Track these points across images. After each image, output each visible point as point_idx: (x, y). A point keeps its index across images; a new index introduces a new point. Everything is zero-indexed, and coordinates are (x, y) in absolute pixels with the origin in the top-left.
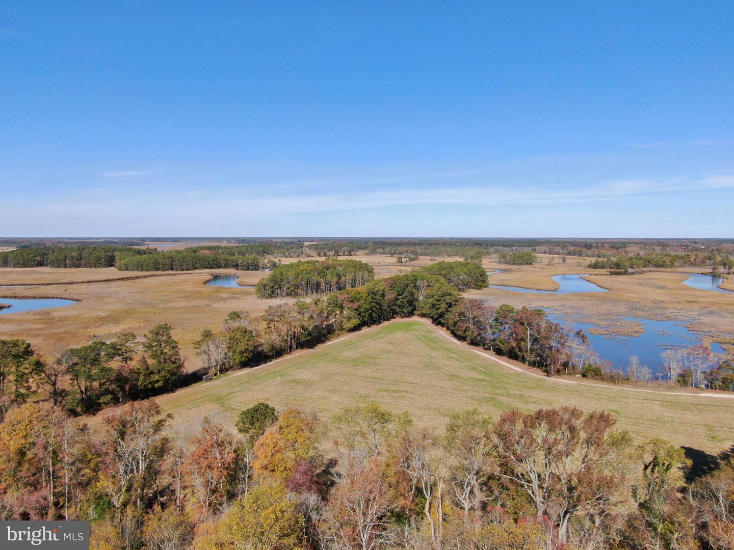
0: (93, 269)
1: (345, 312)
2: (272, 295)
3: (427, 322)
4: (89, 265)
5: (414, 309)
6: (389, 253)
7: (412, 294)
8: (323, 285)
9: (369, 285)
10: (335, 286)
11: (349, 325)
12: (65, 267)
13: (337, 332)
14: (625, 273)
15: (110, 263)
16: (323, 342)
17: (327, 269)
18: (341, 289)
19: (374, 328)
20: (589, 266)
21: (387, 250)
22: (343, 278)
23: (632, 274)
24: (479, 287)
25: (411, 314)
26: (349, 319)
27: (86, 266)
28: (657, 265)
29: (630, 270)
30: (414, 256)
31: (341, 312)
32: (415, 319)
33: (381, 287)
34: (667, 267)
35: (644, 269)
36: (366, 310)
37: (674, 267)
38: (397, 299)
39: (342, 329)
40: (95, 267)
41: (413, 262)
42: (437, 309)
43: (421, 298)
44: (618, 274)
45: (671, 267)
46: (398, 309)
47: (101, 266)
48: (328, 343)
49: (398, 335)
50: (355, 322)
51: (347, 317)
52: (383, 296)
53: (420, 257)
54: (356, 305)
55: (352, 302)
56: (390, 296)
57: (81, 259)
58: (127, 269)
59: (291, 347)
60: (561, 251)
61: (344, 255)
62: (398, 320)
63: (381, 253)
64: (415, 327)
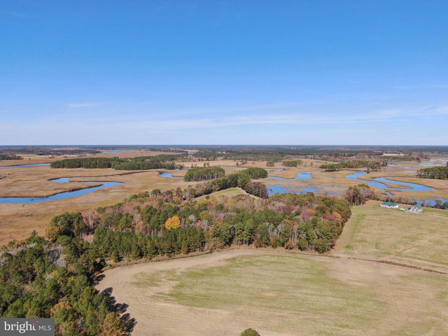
0: (102, 169)
1: (216, 186)
2: (189, 180)
3: (240, 189)
4: (100, 167)
5: (237, 185)
6: (234, 159)
7: (236, 180)
8: (207, 177)
9: (223, 178)
10: (211, 177)
11: (217, 189)
12: (90, 168)
13: (214, 191)
14: (335, 170)
15: (109, 166)
16: (210, 193)
17: (208, 171)
18: (213, 179)
19: (224, 190)
20: (320, 167)
21: (232, 158)
22: (214, 175)
23: (338, 171)
24: (264, 178)
25: (236, 186)
26: (217, 187)
27: (99, 167)
28: (349, 167)
29: (337, 169)
30: (245, 161)
31: (215, 186)
32: (237, 188)
33: (226, 178)
34: (354, 168)
35: (343, 169)
36: (222, 185)
37: (357, 168)
38: (231, 182)
39: (215, 190)
40: (103, 168)
41: (244, 165)
42: (242, 185)
43: (239, 182)
44: (332, 171)
45: (356, 168)
46: (231, 185)
47: (106, 167)
48: (212, 194)
49: (231, 192)
50: (219, 188)
51: (216, 187)
52: (227, 181)
53: (248, 162)
54: (219, 184)
55: (218, 183)
56: (229, 181)
57: (97, 165)
58: (120, 169)
59: (203, 194)
60: (319, 158)
61: (211, 160)
62: (232, 188)
63: (229, 159)
64: (236, 190)
